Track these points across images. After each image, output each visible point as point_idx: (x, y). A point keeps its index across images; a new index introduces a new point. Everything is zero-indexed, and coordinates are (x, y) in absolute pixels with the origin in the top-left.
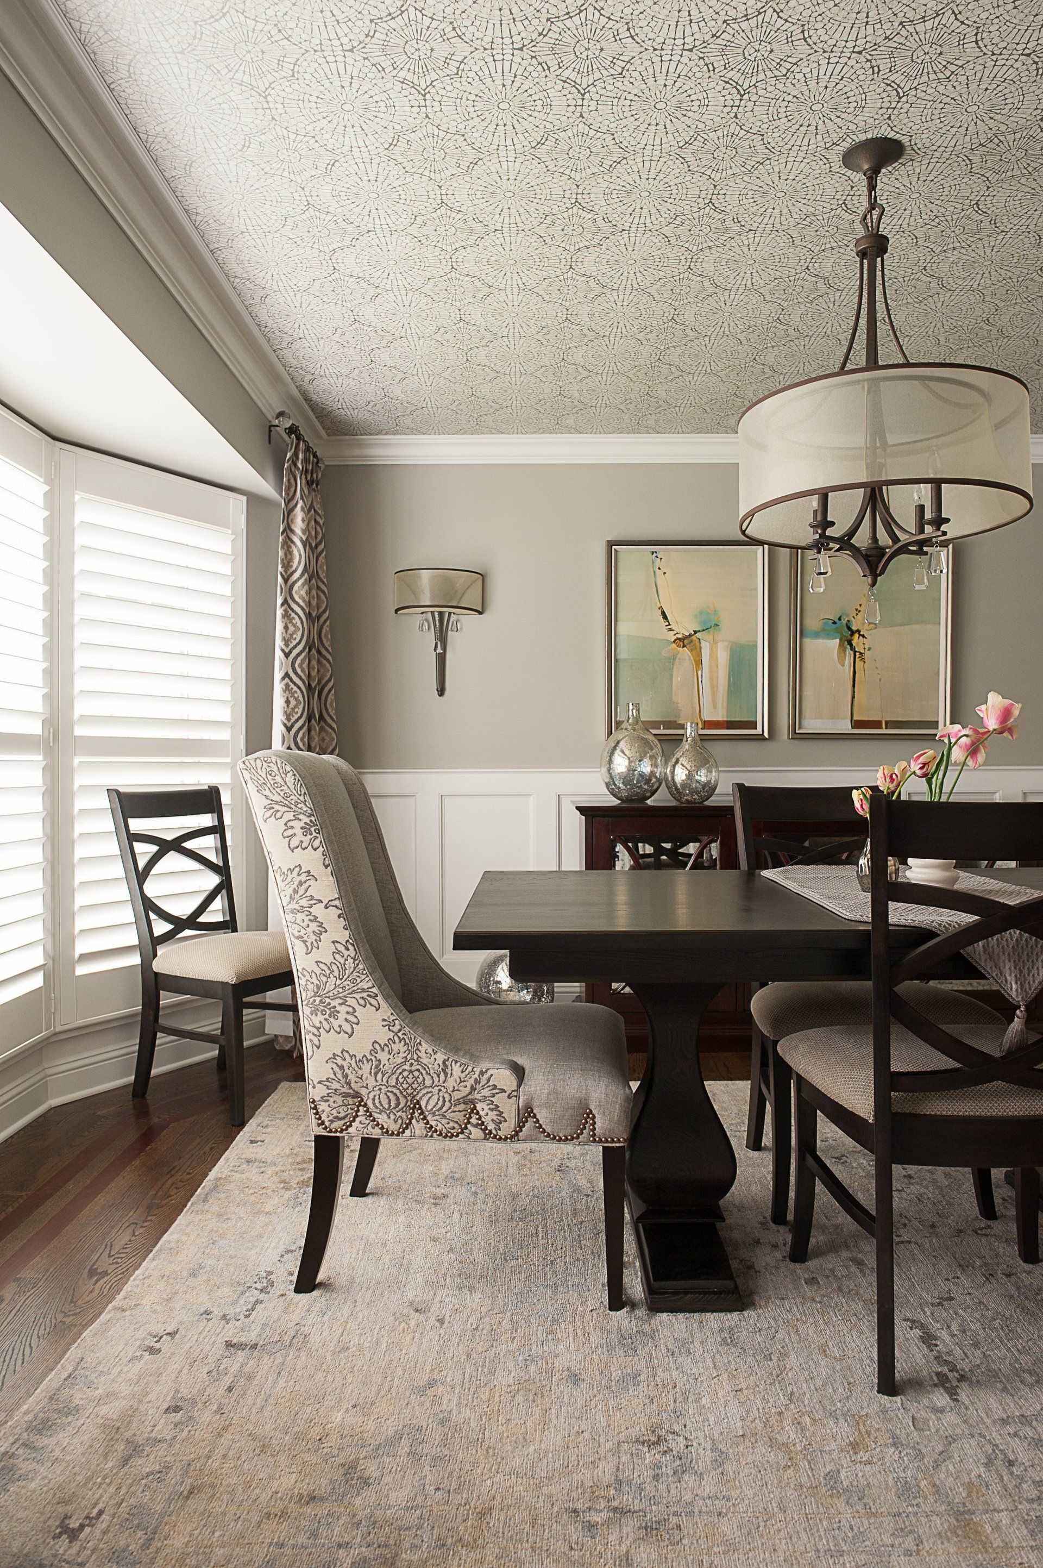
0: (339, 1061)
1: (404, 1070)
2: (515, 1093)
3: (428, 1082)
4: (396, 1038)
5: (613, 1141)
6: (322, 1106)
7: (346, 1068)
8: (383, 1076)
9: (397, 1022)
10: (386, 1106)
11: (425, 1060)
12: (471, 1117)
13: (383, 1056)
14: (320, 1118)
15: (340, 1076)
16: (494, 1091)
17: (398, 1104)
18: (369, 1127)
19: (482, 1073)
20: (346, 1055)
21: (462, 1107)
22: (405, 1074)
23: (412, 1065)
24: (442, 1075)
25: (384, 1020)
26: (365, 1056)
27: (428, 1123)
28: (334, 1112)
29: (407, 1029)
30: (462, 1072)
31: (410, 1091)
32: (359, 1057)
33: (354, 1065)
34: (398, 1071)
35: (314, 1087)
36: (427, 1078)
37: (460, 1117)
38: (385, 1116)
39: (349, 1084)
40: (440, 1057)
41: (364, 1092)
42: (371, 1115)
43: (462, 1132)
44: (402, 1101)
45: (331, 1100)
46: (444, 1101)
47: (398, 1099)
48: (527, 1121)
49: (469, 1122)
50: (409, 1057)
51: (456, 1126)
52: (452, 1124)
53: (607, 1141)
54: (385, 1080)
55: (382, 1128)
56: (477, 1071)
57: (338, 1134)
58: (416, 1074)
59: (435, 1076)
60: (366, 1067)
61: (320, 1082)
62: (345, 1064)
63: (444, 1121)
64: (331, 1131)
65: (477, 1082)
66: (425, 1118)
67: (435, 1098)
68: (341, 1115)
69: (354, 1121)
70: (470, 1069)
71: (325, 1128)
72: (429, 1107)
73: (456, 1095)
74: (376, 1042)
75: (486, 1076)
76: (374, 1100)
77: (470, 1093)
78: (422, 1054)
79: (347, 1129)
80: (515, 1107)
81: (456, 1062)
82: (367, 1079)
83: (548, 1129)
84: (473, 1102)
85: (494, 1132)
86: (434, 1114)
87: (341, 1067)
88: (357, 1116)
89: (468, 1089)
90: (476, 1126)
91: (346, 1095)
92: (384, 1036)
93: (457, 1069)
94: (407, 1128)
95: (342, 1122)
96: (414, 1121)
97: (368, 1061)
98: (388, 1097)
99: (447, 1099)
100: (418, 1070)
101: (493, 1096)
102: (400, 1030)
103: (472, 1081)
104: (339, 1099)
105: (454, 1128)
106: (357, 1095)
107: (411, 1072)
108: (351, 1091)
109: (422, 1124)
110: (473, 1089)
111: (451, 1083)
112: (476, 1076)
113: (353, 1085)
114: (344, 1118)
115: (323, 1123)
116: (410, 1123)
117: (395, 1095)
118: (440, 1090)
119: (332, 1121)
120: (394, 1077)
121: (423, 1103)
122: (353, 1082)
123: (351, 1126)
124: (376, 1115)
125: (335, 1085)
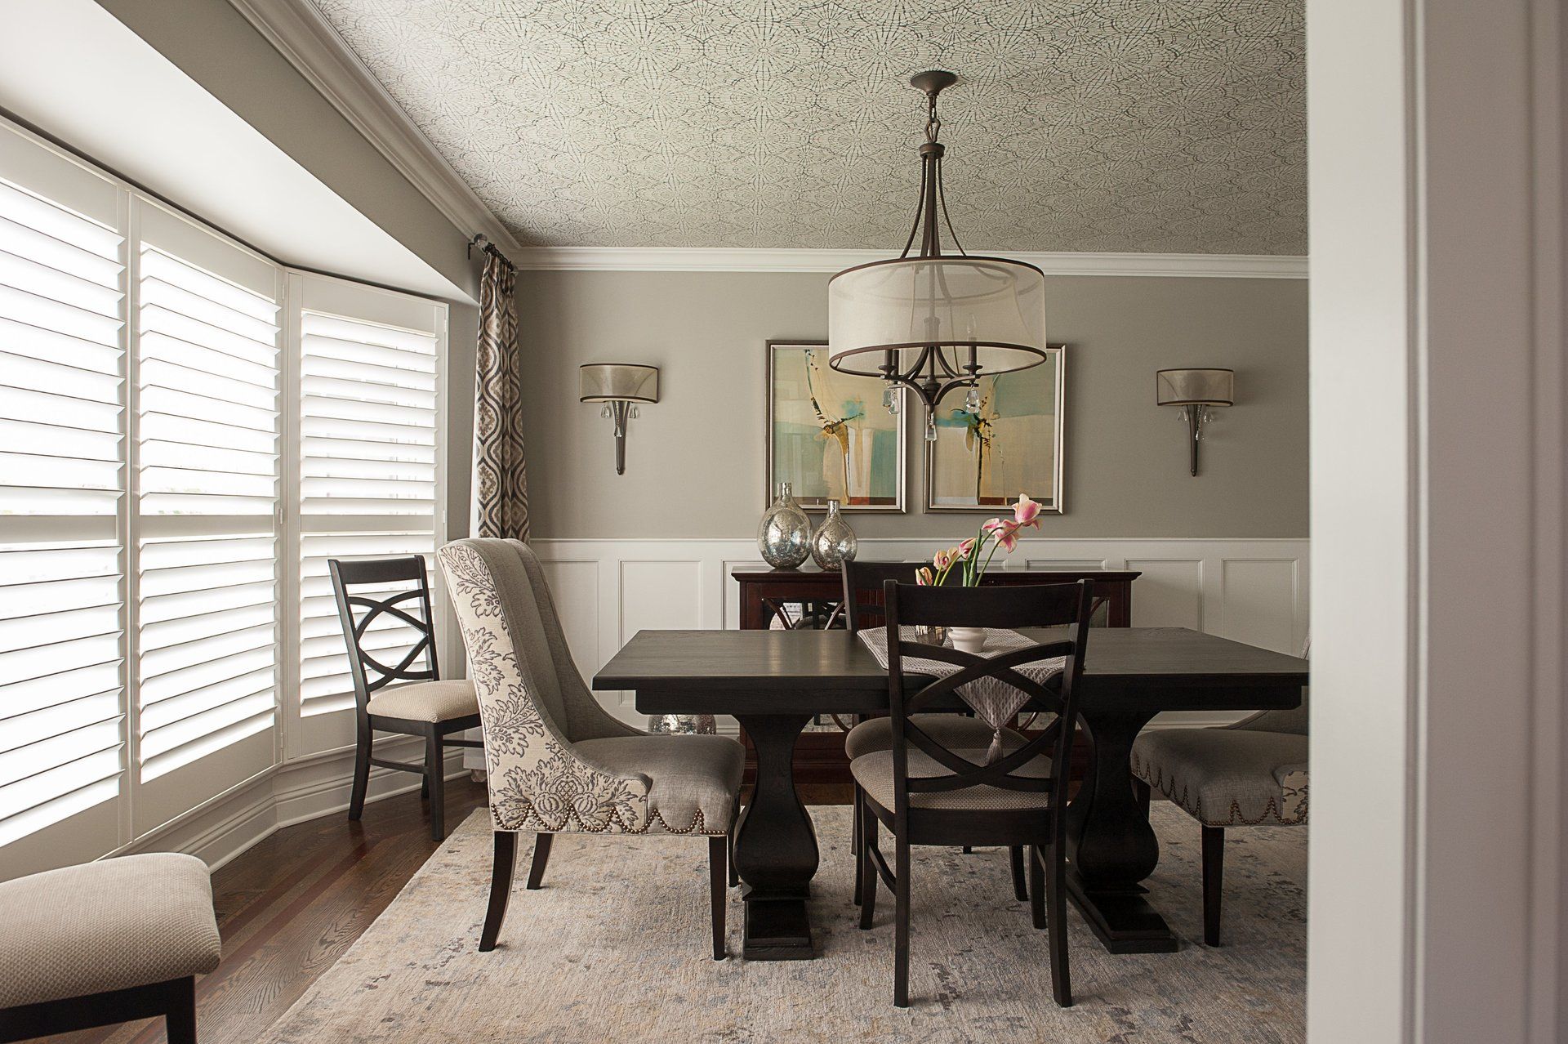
0: (513, 775)
1: (562, 781)
2: (644, 798)
3: (580, 791)
4: (556, 758)
5: (716, 833)
6: (501, 810)
7: (518, 780)
8: (547, 785)
9: (557, 745)
10: (549, 809)
11: (577, 774)
12: (611, 816)
13: (546, 771)
14: (499, 819)
15: (514, 787)
16: (629, 797)
17: (557, 807)
18: (536, 825)
19: (620, 783)
20: (519, 770)
21: (605, 809)
22: (563, 784)
23: (568, 777)
24: (590, 785)
25: (547, 744)
26: (532, 771)
27: (580, 821)
28: (510, 813)
29: (564, 751)
30: (605, 782)
31: (566, 797)
32: (528, 772)
33: (524, 778)
34: (558, 783)
35: (494, 795)
36: (579, 787)
37: (603, 816)
38: (548, 816)
39: (520, 792)
40: (589, 772)
41: (532, 798)
42: (537, 816)
43: (605, 828)
44: (561, 805)
45: (507, 804)
46: (592, 805)
47: (557, 803)
48: (653, 819)
49: (610, 820)
50: (565, 772)
51: (601, 823)
52: (597, 822)
53: (712, 833)
54: (548, 789)
55: (546, 825)
56: (617, 781)
57: (512, 831)
58: (571, 784)
59: (585, 785)
60: (534, 779)
61: (499, 791)
62: (518, 777)
63: (592, 820)
64: (507, 828)
65: (616, 789)
66: (578, 818)
67: (585, 802)
68: (515, 816)
69: (524, 820)
70: (611, 780)
71: (503, 826)
72: (581, 809)
73: (601, 800)
74: (541, 760)
75: (623, 785)
76: (539, 804)
77: (611, 798)
78: (576, 770)
79: (519, 827)
80: (644, 808)
81: (601, 775)
82: (534, 788)
83: (669, 825)
84: (613, 805)
85: (629, 827)
86: (584, 815)
87: (515, 780)
88: (527, 817)
89: (610, 796)
90: (616, 823)
91: (518, 801)
92: (547, 756)
93: (601, 780)
94: (564, 825)
95: (516, 821)
96: (569, 820)
97: (535, 775)
98: (550, 802)
99: (594, 802)
100: (572, 781)
101: (628, 800)
102: (559, 752)
103: (612, 789)
104: (513, 804)
105: (599, 825)
106: (527, 801)
107: (567, 783)
108: (522, 798)
109: (575, 822)
110: (613, 795)
111: (597, 791)
112: (616, 785)
113: (524, 793)
114: (517, 818)
115: (501, 822)
116: (567, 821)
117: (555, 800)
118: (589, 796)
119: (508, 821)
120: (555, 787)
121: (576, 806)
122: (523, 791)
123: (522, 824)
124: (541, 816)
125: (510, 793)
